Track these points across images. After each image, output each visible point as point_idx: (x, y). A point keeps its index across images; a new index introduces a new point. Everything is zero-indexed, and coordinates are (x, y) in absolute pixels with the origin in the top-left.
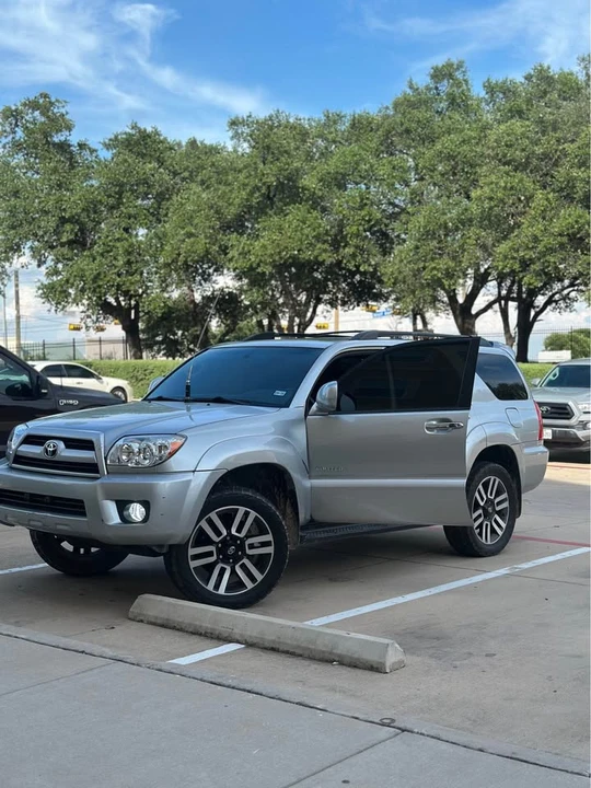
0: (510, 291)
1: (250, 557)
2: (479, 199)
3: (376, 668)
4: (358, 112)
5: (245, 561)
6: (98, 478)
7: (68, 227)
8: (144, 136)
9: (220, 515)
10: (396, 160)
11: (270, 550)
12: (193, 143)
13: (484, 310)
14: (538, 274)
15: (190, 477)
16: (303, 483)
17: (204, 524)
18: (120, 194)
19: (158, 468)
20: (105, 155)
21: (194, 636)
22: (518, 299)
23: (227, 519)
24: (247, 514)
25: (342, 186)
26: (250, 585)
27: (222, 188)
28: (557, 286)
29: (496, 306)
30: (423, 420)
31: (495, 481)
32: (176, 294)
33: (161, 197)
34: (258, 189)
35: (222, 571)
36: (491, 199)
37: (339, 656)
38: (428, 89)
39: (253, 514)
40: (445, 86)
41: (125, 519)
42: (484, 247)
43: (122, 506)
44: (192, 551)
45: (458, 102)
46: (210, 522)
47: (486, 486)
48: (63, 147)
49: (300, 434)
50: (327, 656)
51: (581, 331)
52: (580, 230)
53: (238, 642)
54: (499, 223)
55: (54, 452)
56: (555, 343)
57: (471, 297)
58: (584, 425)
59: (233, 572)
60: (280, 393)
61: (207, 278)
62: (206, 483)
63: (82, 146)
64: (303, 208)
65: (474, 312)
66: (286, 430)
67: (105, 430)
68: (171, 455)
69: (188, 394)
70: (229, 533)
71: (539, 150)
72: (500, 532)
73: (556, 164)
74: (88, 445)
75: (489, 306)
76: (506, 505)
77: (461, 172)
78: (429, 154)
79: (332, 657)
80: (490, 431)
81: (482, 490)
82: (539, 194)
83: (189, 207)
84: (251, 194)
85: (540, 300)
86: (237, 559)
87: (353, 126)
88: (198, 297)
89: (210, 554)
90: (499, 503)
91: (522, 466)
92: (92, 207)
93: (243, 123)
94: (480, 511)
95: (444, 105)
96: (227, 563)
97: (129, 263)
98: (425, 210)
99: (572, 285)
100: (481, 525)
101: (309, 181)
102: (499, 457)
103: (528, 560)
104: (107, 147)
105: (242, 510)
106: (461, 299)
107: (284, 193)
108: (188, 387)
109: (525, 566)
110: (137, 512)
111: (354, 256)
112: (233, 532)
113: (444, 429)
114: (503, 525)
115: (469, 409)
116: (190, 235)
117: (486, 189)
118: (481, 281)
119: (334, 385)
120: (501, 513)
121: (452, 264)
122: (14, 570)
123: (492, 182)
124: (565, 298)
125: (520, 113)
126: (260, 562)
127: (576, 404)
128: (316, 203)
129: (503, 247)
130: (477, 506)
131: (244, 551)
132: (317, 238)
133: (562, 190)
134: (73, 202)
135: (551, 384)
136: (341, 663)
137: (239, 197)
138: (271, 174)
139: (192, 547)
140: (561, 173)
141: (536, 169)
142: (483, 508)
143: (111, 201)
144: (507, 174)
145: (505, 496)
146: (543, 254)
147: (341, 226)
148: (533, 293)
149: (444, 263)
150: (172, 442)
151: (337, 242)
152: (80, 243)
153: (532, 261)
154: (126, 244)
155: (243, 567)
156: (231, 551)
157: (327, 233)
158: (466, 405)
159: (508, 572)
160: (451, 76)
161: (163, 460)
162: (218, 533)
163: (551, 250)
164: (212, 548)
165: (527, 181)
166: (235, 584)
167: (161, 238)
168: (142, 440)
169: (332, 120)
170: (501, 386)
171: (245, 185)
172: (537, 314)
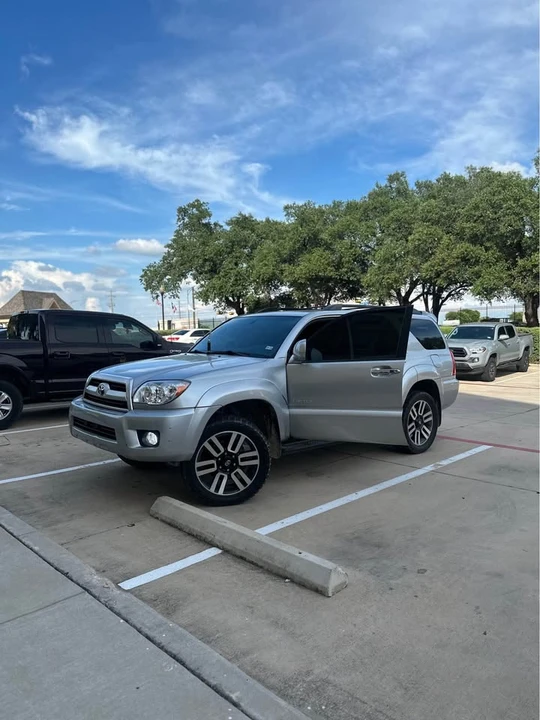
0: (429, 289)
1: (242, 468)
2: (413, 240)
3: (320, 592)
4: (351, 200)
5: (238, 470)
6: (126, 412)
7: (208, 263)
8: (245, 218)
9: (218, 438)
10: (370, 223)
11: (256, 462)
12: (268, 220)
13: (415, 300)
14: (445, 279)
15: (192, 412)
16: (283, 412)
17: (206, 444)
18: (233, 246)
19: (169, 405)
20: (228, 228)
21: (188, 537)
22: (433, 294)
23: (225, 440)
24: (239, 437)
25: (341, 237)
26: (242, 488)
27: (281, 241)
28: (453, 287)
29: (422, 298)
30: (371, 367)
31: (423, 403)
32: (262, 296)
33: (253, 248)
34: (299, 241)
35: (221, 478)
36: (419, 240)
37: (292, 574)
38: (386, 186)
39: (243, 437)
40: (394, 185)
41: (144, 444)
42: (415, 266)
43: (142, 434)
44: (198, 464)
45: (403, 192)
46: (212, 443)
47: (417, 406)
48: (207, 225)
49: (282, 376)
50: (281, 573)
51: (464, 310)
52: (468, 255)
53: (218, 547)
54: (424, 253)
55: (103, 392)
56: (451, 316)
57: (409, 293)
58: (473, 360)
59: (229, 478)
60: (269, 348)
61: (276, 287)
62: (204, 417)
63: (216, 224)
64: (321, 249)
65: (410, 300)
66: (270, 375)
67: (135, 376)
68: (178, 395)
69: (209, 348)
70: (226, 450)
71: (445, 214)
72: (427, 437)
73: (454, 221)
74: (121, 387)
75: (418, 297)
76: (431, 419)
77: (403, 228)
78: (386, 219)
79: (286, 574)
80: (421, 370)
81: (415, 410)
82: (445, 237)
83: (265, 251)
84: (295, 243)
85: (445, 294)
86: (232, 469)
87: (347, 207)
88: (273, 297)
89: (212, 466)
90: (426, 418)
91: (442, 391)
92: (219, 253)
93: (291, 207)
94: (413, 424)
95: (394, 194)
96: (225, 472)
97: (236, 280)
98: (384, 248)
99: (461, 286)
100: (414, 433)
101: (324, 236)
102: (426, 388)
103: (446, 458)
104: (228, 224)
105: (235, 434)
106: (403, 294)
107: (312, 242)
108: (209, 344)
109: (445, 463)
110: (152, 439)
111: (347, 272)
112: (229, 450)
113: (386, 374)
114: (429, 432)
115: (404, 358)
116: (266, 265)
117: (417, 235)
118: (413, 285)
119: (304, 342)
120: (427, 425)
121: (398, 276)
122: (107, 462)
123: (420, 231)
124: (457, 293)
125: (434, 197)
126: (249, 471)
127: (468, 348)
128: (328, 247)
129: (425, 266)
130: (411, 420)
131: (237, 463)
132: (328, 264)
133: (458, 234)
134: (210, 251)
135: (453, 337)
136: (292, 581)
137: (288, 245)
138: (304, 232)
139: (199, 461)
140: (457, 225)
141: (444, 224)
142: (415, 422)
143: (229, 250)
144: (428, 226)
145: (430, 413)
146: (448, 268)
147: (341, 258)
148: (441, 290)
149: (394, 275)
150: (179, 386)
151: (338, 266)
152: (214, 271)
153: (441, 272)
154: (235, 271)
155: (237, 474)
156: (227, 463)
157: (333, 261)
158: (402, 356)
159: (433, 469)
160: (398, 179)
161: (171, 400)
162: (218, 451)
163: (452, 266)
164: (214, 462)
165: (439, 230)
166: (231, 486)
167: (252, 268)
168: (159, 384)
169: (337, 205)
170: (426, 339)
171: (291, 239)
172: (443, 301)
